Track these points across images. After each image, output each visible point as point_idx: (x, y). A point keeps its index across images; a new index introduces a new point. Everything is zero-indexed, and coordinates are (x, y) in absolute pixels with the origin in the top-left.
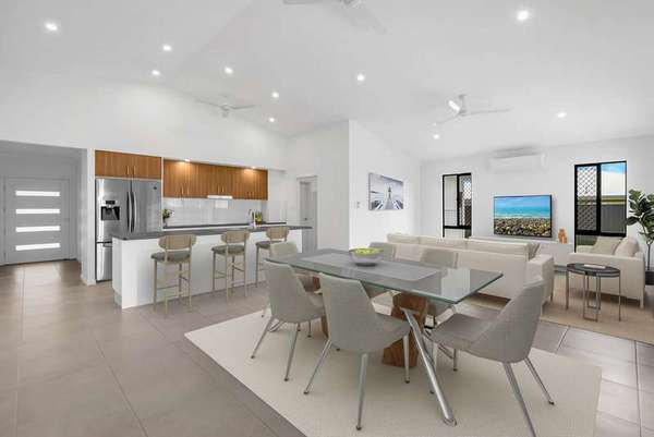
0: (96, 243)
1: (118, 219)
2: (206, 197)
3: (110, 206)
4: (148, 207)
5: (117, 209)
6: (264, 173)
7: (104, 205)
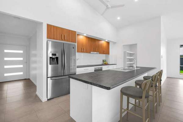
0: (47, 78)
1: (58, 64)
2: (90, 53)
3: (54, 57)
4: (71, 58)
5: (57, 58)
6: (108, 43)
7: (51, 56)
